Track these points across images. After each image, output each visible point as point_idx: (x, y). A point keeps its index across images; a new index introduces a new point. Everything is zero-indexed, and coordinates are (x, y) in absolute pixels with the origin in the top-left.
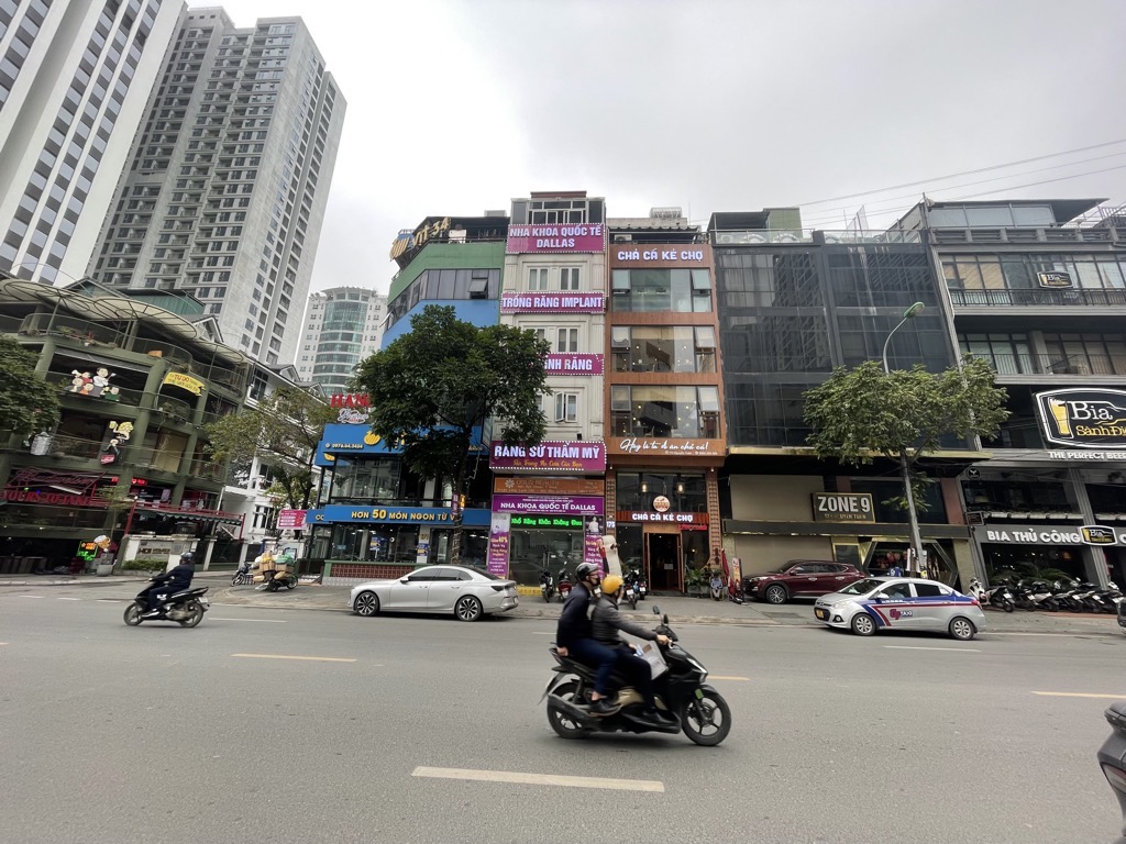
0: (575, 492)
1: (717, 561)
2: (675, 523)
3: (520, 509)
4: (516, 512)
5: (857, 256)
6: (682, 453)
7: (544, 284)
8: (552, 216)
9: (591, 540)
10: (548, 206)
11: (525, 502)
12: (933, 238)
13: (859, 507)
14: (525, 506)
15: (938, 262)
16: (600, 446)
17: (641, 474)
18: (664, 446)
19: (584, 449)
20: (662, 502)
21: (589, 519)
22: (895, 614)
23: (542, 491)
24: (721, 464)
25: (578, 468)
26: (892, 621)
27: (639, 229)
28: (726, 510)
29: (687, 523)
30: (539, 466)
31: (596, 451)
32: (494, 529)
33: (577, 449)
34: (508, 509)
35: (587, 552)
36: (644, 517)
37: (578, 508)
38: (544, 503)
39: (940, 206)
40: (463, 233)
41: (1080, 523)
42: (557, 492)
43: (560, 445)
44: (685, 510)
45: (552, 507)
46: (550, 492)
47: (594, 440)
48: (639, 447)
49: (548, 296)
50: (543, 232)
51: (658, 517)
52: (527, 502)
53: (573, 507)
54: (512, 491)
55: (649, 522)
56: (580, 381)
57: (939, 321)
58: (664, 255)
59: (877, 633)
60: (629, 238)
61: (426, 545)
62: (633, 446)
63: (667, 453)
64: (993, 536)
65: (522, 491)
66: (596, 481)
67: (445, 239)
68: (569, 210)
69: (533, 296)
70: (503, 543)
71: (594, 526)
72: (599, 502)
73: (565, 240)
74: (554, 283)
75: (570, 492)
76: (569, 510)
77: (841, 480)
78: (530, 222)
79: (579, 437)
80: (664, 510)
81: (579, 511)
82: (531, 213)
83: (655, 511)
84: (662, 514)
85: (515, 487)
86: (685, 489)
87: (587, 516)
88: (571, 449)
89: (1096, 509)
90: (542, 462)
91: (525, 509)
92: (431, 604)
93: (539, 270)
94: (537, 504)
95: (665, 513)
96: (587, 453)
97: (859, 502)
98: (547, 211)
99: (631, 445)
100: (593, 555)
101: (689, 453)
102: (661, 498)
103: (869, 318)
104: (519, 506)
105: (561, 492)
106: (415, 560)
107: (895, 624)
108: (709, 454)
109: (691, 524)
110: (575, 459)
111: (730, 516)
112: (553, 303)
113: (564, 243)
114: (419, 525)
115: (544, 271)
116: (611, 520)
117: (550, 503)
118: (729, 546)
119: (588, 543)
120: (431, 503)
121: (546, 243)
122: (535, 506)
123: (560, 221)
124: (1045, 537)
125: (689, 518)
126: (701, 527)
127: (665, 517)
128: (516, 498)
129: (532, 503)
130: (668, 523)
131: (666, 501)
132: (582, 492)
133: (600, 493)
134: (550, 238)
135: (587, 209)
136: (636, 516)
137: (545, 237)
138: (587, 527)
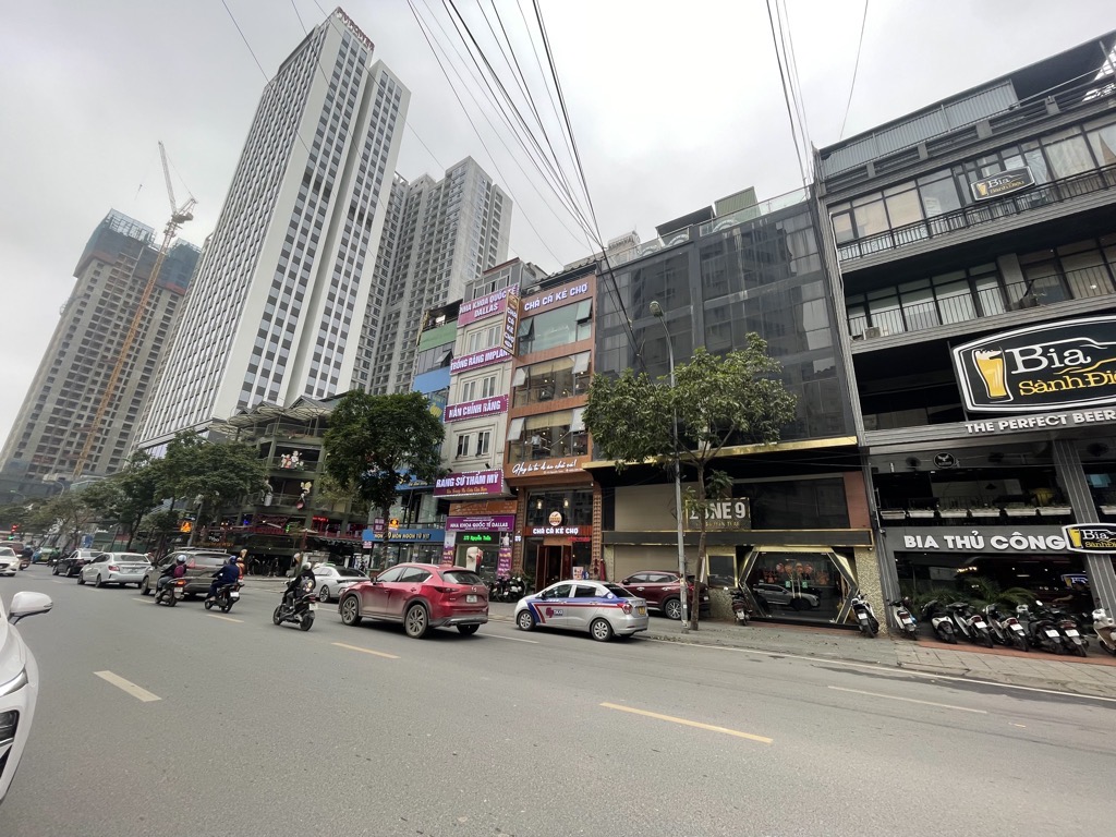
0: (496, 512)
2: (565, 536)
3: (461, 528)
4: (459, 530)
6: (556, 472)
7: (477, 346)
8: (489, 288)
11: (464, 523)
12: (823, 190)
13: (733, 513)
14: (465, 525)
16: (499, 471)
18: (543, 468)
19: (489, 476)
20: (556, 516)
21: (504, 534)
22: (550, 613)
23: (477, 513)
25: (483, 493)
26: (547, 618)
28: (608, 522)
29: (573, 535)
31: (496, 476)
32: (446, 545)
33: (485, 477)
34: (455, 528)
36: (542, 531)
37: (497, 525)
38: (476, 522)
42: (486, 513)
43: (474, 474)
44: (573, 524)
45: (480, 525)
46: (482, 513)
47: (496, 468)
49: (478, 354)
50: (480, 303)
51: (551, 531)
52: (466, 522)
53: (494, 525)
54: (459, 514)
55: (545, 536)
56: (493, 420)
58: (558, 297)
60: (537, 288)
62: (521, 469)
63: (545, 473)
64: (911, 542)
65: (465, 514)
66: (511, 502)
69: (468, 357)
70: (451, 556)
71: (506, 540)
72: (511, 520)
73: (492, 306)
74: (484, 344)
75: (494, 512)
76: (491, 528)
78: (474, 298)
79: (487, 465)
80: (556, 524)
81: (497, 528)
82: (475, 291)
83: (550, 526)
84: (555, 527)
85: (461, 511)
86: (570, 504)
88: (481, 477)
89: (1101, 499)
90: (466, 489)
91: (464, 528)
93: (476, 335)
94: (472, 523)
95: (557, 527)
96: (492, 479)
99: (520, 469)
100: (503, 565)
101: (561, 472)
102: (555, 513)
104: (461, 525)
105: (489, 512)
107: (549, 622)
108: (576, 470)
109: (577, 536)
110: (483, 485)
111: (613, 527)
112: (480, 359)
113: (491, 308)
114: (413, 543)
115: (478, 335)
116: (519, 535)
117: (479, 522)
118: (609, 556)
119: (501, 555)
121: (482, 311)
123: (492, 290)
124: (999, 542)
125: (575, 531)
126: (585, 539)
127: (557, 531)
128: (461, 520)
129: (469, 523)
130: (559, 536)
131: (560, 516)
132: (502, 512)
133: (514, 512)
134: (483, 306)
135: (510, 274)
136: (537, 531)
137: (480, 308)
138: (501, 541)
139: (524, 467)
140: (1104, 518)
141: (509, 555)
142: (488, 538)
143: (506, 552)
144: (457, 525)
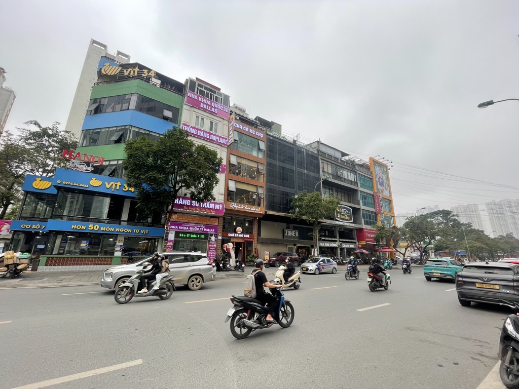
0: (206, 223)
1: (255, 252)
2: (244, 238)
3: (180, 229)
4: (178, 230)
5: (303, 152)
7: (202, 125)
8: (207, 95)
9: (212, 244)
10: (206, 88)
11: (183, 226)
12: (320, 153)
13: (295, 234)
14: (183, 228)
15: (320, 161)
16: (223, 204)
17: (232, 217)
19: (216, 205)
20: (239, 229)
21: (211, 235)
22: (323, 268)
23: (191, 222)
24: (262, 217)
25: (213, 213)
27: (243, 116)
28: (259, 234)
29: (247, 238)
30: (196, 210)
31: (221, 207)
32: (169, 239)
33: (213, 205)
34: (174, 229)
35: (210, 249)
36: (232, 235)
37: (207, 230)
38: (192, 227)
39: (322, 144)
40: (159, 82)
41: (336, 241)
42: (198, 222)
44: (247, 233)
45: (196, 229)
46: (194, 222)
47: (220, 201)
49: (204, 131)
50: (204, 100)
51: (237, 235)
52: (184, 226)
53: (205, 230)
54: (176, 220)
55: (234, 237)
57: (319, 179)
58: (251, 131)
59: (320, 274)
61: (121, 246)
62: (235, 206)
64: (322, 244)
65: (181, 221)
66: (215, 219)
67: (148, 80)
68: (215, 95)
69: (197, 129)
70: (171, 245)
71: (213, 238)
72: (216, 228)
73: (213, 108)
74: (207, 127)
75: (204, 223)
76: (203, 231)
77: (291, 225)
78: (197, 93)
79: (214, 199)
80: (240, 233)
81: (207, 232)
82: (198, 88)
83: (237, 233)
84: (239, 234)
85: (178, 218)
86: (248, 225)
88: (211, 204)
89: (340, 238)
90: (198, 209)
91: (182, 230)
93: (200, 117)
94: (189, 227)
95: (241, 234)
96: (217, 207)
97: (295, 233)
98: (206, 91)
100: (212, 251)
101: (253, 212)
103: (304, 174)
104: (180, 228)
105: (200, 222)
106: (113, 254)
108: (260, 212)
109: (249, 238)
110: (212, 209)
111: (260, 236)
112: (207, 136)
113: (213, 110)
114: (117, 235)
115: (203, 119)
116: (220, 236)
117: (195, 227)
118: (260, 248)
119: (210, 246)
120: (126, 223)
121: (205, 106)
122: (187, 228)
123: (211, 98)
124: (331, 245)
125: (248, 236)
126: (251, 240)
127: (240, 236)
128: (178, 224)
130: (241, 238)
131: (241, 229)
132: (209, 223)
133: (217, 224)
134: (207, 104)
135: (223, 98)
136: (230, 235)
137: (204, 103)
138: (210, 239)
139: (236, 205)
140: (340, 241)
141: (215, 245)
142: (203, 236)
143: (213, 244)
144: (177, 227)
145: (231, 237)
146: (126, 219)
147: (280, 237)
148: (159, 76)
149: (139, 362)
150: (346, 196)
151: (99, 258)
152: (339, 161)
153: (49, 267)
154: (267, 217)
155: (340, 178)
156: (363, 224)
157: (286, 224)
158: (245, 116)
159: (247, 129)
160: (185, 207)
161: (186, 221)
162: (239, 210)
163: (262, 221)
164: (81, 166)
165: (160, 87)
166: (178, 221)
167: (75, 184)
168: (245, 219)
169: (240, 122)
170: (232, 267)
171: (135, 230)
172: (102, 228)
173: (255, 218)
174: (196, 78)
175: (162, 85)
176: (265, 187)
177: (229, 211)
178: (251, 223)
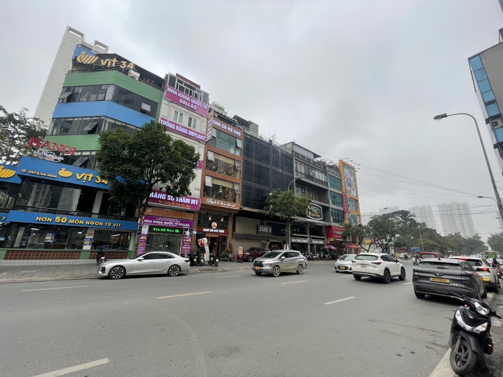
0: (181, 218)
1: (230, 247)
2: (218, 233)
3: (154, 224)
4: (152, 224)
5: (279, 152)
6: (226, 207)
7: (181, 121)
8: (187, 91)
9: (186, 239)
10: (186, 85)
11: (157, 220)
12: (294, 154)
13: (268, 230)
15: (294, 161)
16: (199, 199)
17: (207, 212)
18: (221, 204)
19: (192, 200)
20: (214, 224)
21: (186, 230)
23: (166, 216)
24: (237, 213)
25: (188, 208)
27: (221, 114)
28: (234, 229)
29: (222, 233)
30: (171, 204)
31: (197, 202)
33: (189, 200)
34: (148, 223)
35: (184, 244)
36: (207, 230)
37: (182, 224)
38: (167, 221)
39: (296, 145)
40: (138, 75)
41: (307, 237)
42: (173, 217)
44: (222, 228)
45: (171, 224)
46: (169, 216)
47: (196, 197)
48: (213, 202)
49: (182, 127)
50: (183, 96)
51: (212, 231)
52: (158, 221)
53: (180, 224)
54: (151, 214)
55: (209, 232)
57: (292, 178)
58: (229, 129)
60: (217, 116)
61: (91, 239)
63: (222, 206)
64: (294, 240)
65: (155, 215)
66: (190, 214)
67: (126, 72)
68: (195, 92)
69: (176, 124)
70: (144, 240)
71: (188, 233)
72: (191, 223)
73: (192, 105)
74: (185, 123)
75: (179, 217)
76: (178, 226)
77: (265, 222)
78: (177, 88)
79: (190, 194)
80: (215, 228)
81: (182, 226)
82: (178, 84)
83: (212, 228)
84: (214, 229)
85: (152, 212)
86: (224, 220)
87: (185, 229)
88: (187, 199)
89: (310, 234)
90: (173, 203)
91: (157, 224)
92: (155, 270)
93: (179, 113)
94: (163, 222)
95: (216, 229)
96: (193, 202)
97: (268, 229)
98: (185, 87)
99: (210, 201)
100: (186, 245)
101: (229, 207)
102: (214, 223)
103: (279, 172)
104: (154, 222)
105: (175, 217)
106: (82, 247)
108: (235, 208)
110: (188, 204)
111: (235, 231)
112: (185, 131)
113: (192, 106)
114: (87, 228)
115: (181, 115)
116: (195, 231)
117: (169, 222)
118: (234, 243)
119: (184, 240)
120: (97, 216)
121: (184, 102)
122: (162, 223)
123: (191, 95)
124: (302, 241)
125: (223, 231)
126: (226, 235)
127: (215, 231)
128: (153, 218)
129: (161, 221)
130: (216, 233)
131: (216, 224)
132: (184, 218)
133: (192, 219)
134: (186, 101)
135: (202, 95)
136: (205, 230)
137: (184, 99)
138: (185, 233)
139: (212, 201)
140: (310, 237)
141: (190, 240)
142: (177, 231)
143: (188, 239)
144: (151, 221)
145: (206, 232)
146: (98, 212)
147: (254, 232)
148: (138, 69)
149: (105, 361)
150: (317, 195)
151: (65, 252)
152: (312, 162)
153: (8, 261)
154: (241, 213)
155: (312, 178)
156: (332, 222)
157: (260, 220)
158: (224, 114)
159: (225, 127)
160: (160, 201)
161: (161, 215)
162: (215, 205)
163: (237, 217)
164: (49, 156)
165: (139, 80)
166: (152, 215)
167: (42, 174)
168: (220, 214)
169: (218, 119)
170: (206, 262)
171: (106, 223)
172: (70, 220)
173: (231, 214)
174: (177, 74)
175: (141, 78)
176: (241, 184)
177: (204, 207)
178: (226, 218)
